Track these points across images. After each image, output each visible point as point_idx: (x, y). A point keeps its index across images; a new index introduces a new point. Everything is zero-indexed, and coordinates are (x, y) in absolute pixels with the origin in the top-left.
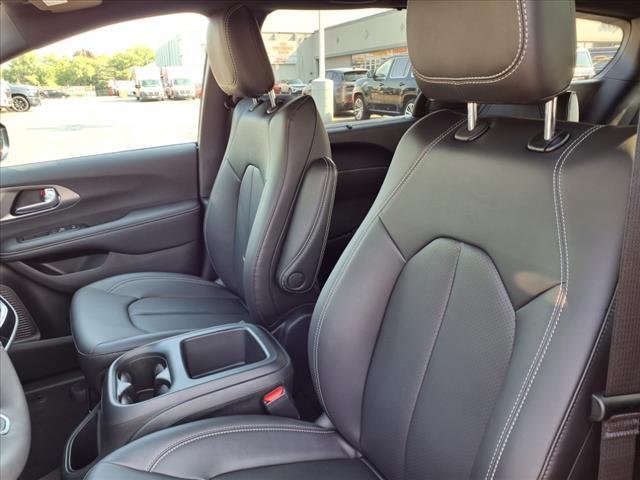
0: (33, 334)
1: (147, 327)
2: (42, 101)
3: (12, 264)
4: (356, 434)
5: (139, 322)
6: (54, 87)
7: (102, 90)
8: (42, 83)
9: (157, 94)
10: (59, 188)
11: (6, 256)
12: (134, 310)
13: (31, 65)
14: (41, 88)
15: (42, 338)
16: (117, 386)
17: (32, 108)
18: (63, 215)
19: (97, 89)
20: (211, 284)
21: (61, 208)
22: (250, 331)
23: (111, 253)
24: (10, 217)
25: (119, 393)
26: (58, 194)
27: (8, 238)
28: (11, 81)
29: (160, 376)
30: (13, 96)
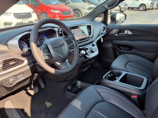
12: (129, 63)
18: (127, 37)
23: (134, 49)
24: (117, 35)
25: (107, 76)
26: (127, 32)
27: (115, 39)
29: (116, 78)
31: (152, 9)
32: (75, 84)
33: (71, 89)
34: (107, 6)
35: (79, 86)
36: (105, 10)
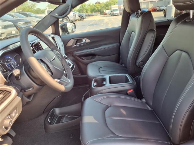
0: (79, 74)
1: (103, 73)
2: (87, 17)
3: (75, 57)
4: (151, 104)
5: (101, 72)
6: (90, 13)
7: (102, 13)
8: (87, 12)
9: (117, 13)
10: (86, 39)
11: (74, 55)
12: (101, 69)
13: (84, 8)
14: (87, 14)
15: (81, 75)
16: (94, 84)
17: (84, 20)
18: (86, 46)
19: (101, 13)
20: (121, 65)
21: (86, 44)
22: (127, 76)
23: (97, 56)
24: (75, 46)
25: (94, 85)
26: (85, 40)
27: (75, 51)
28: (80, 12)
29: (104, 83)
30: (80, 16)
31: (76, 21)
32: (53, 113)
33: (51, 121)
34: (57, 15)
35: (58, 115)
36: (56, 20)
